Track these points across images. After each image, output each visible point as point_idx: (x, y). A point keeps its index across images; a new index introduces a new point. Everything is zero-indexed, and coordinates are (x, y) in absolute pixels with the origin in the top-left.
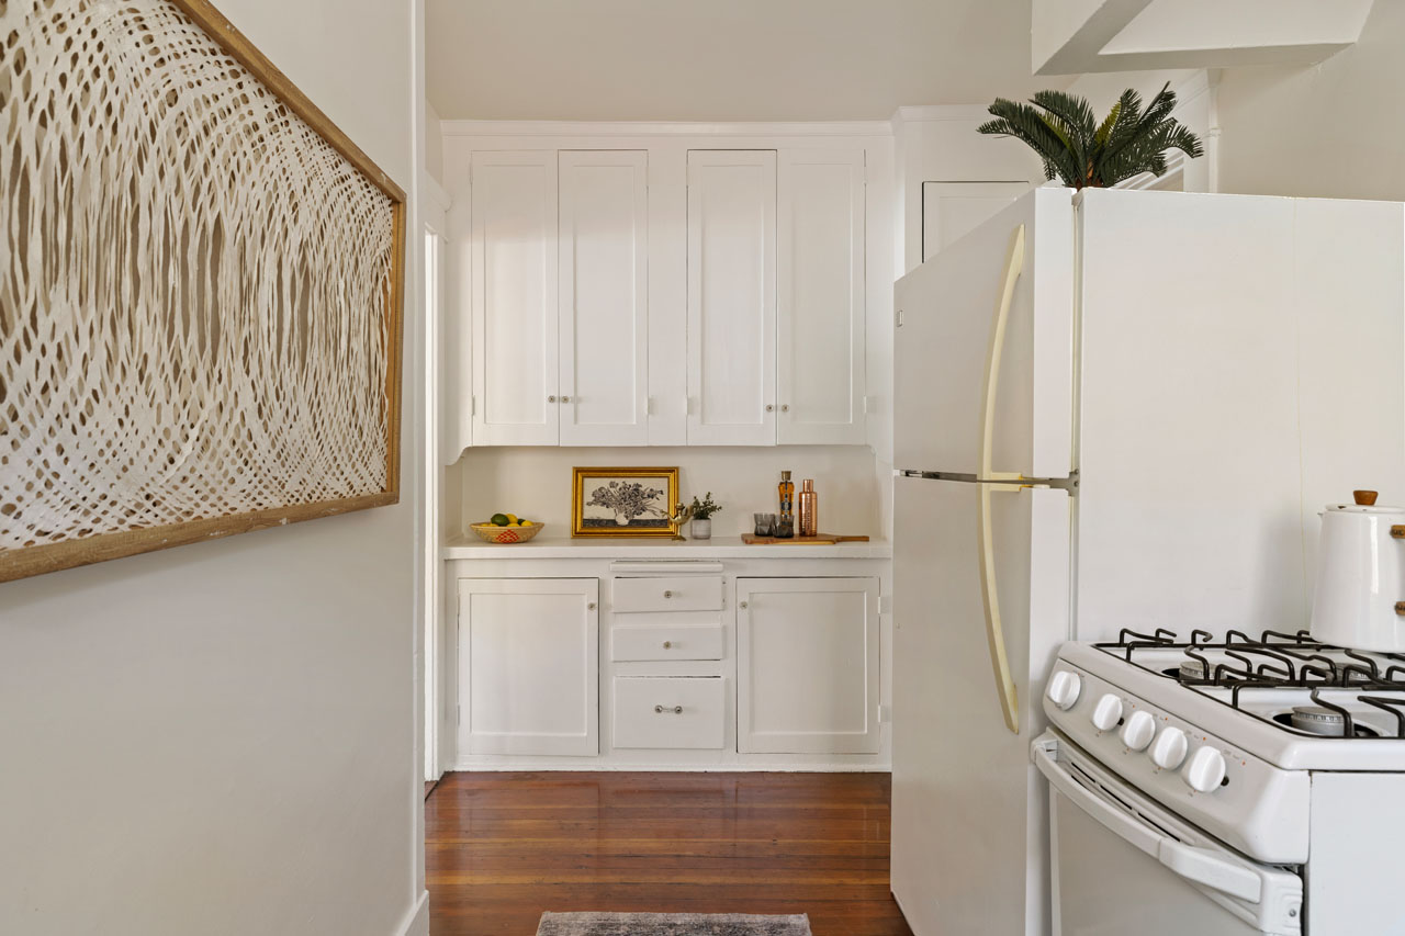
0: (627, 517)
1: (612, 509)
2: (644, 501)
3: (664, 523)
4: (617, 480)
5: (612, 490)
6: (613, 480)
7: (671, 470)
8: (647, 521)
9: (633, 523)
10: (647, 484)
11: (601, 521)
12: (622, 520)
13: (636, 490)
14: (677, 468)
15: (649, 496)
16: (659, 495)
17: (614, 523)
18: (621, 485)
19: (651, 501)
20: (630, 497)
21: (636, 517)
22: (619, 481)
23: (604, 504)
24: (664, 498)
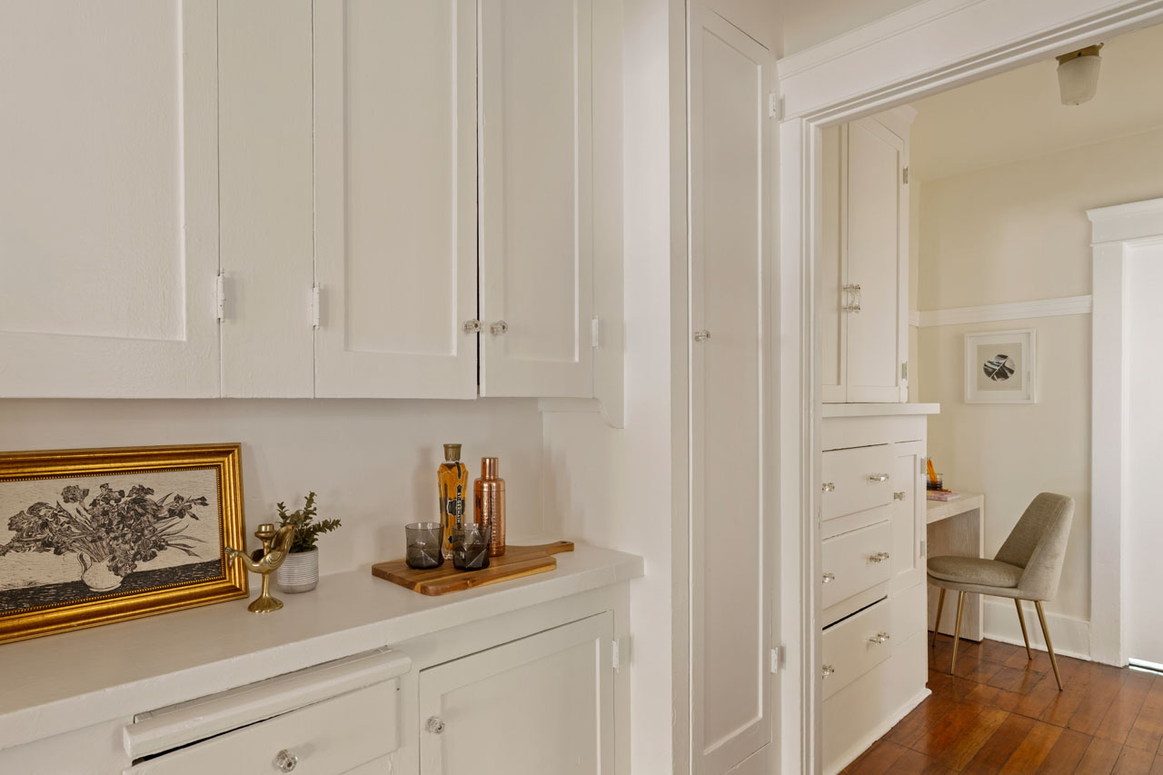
0: (116, 570)
1: (71, 557)
2: (159, 526)
3: (215, 569)
4: (83, 483)
5: (71, 508)
6: (72, 482)
7: (226, 451)
8: (173, 571)
9: (133, 583)
10: (164, 486)
11: (43, 589)
12: (103, 578)
13: (139, 501)
14: (237, 446)
15: (172, 513)
16: (196, 509)
17: (79, 591)
18: (96, 492)
19: (179, 524)
20: (123, 518)
21: (143, 566)
22: (93, 486)
23: (46, 545)
24: (209, 514)
